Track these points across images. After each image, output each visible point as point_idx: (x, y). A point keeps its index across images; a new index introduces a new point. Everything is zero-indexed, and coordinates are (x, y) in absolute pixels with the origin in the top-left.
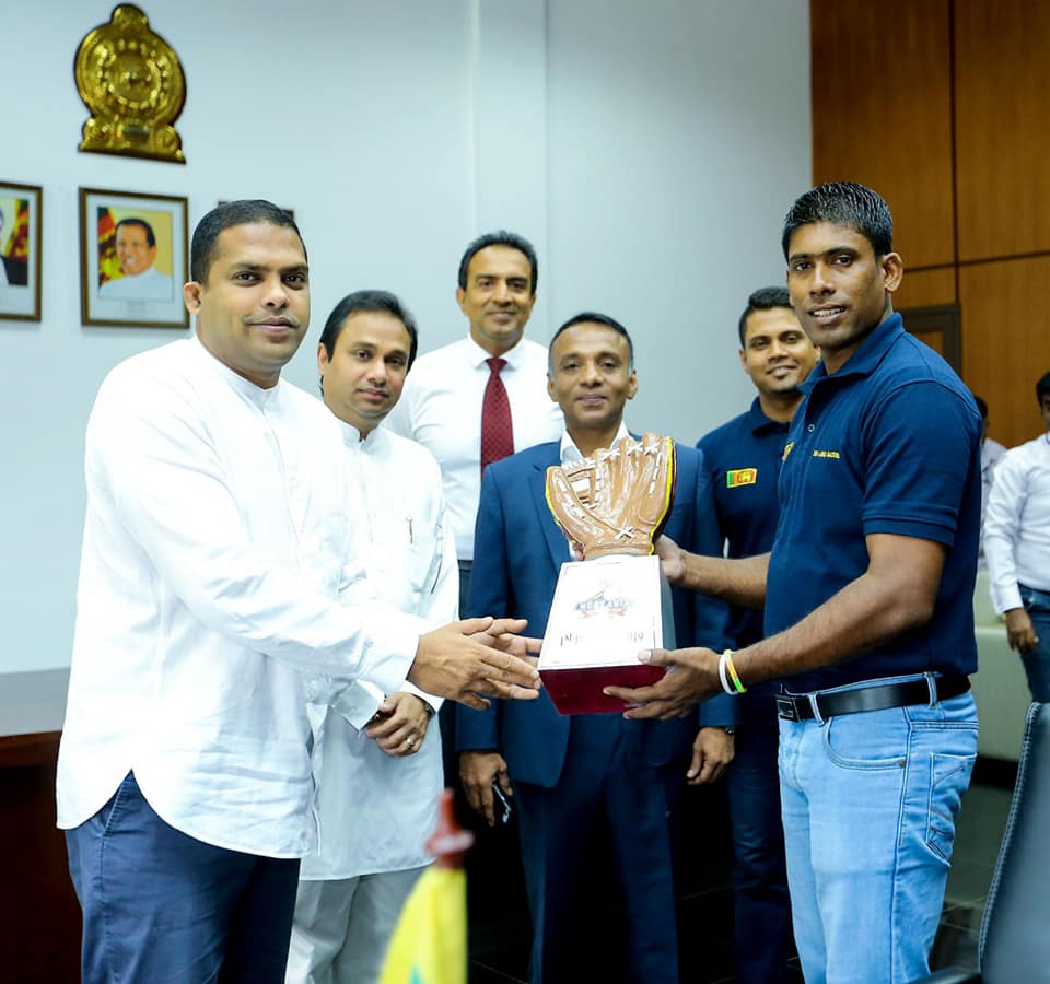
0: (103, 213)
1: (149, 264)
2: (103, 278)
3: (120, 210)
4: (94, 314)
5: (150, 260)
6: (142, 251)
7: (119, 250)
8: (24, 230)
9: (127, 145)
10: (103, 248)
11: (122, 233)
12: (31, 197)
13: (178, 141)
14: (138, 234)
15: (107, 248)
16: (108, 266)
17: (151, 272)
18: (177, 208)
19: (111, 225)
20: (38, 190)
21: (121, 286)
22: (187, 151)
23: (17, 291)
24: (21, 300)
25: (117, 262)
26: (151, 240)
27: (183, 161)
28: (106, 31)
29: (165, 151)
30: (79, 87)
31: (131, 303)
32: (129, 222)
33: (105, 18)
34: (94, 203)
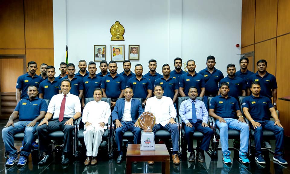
0: (113, 48)
1: (119, 54)
2: (113, 56)
3: (116, 47)
6: (118, 52)
7: (116, 52)
8: (104, 51)
9: (117, 39)
10: (113, 52)
11: (116, 50)
13: (123, 38)
14: (118, 50)
15: (114, 52)
16: (114, 54)
17: (120, 54)
18: (123, 46)
20: (106, 46)
21: (116, 57)
23: (103, 58)
25: (115, 54)
26: (120, 51)
27: (124, 40)
29: (121, 39)
32: (116, 49)
34: (112, 47)
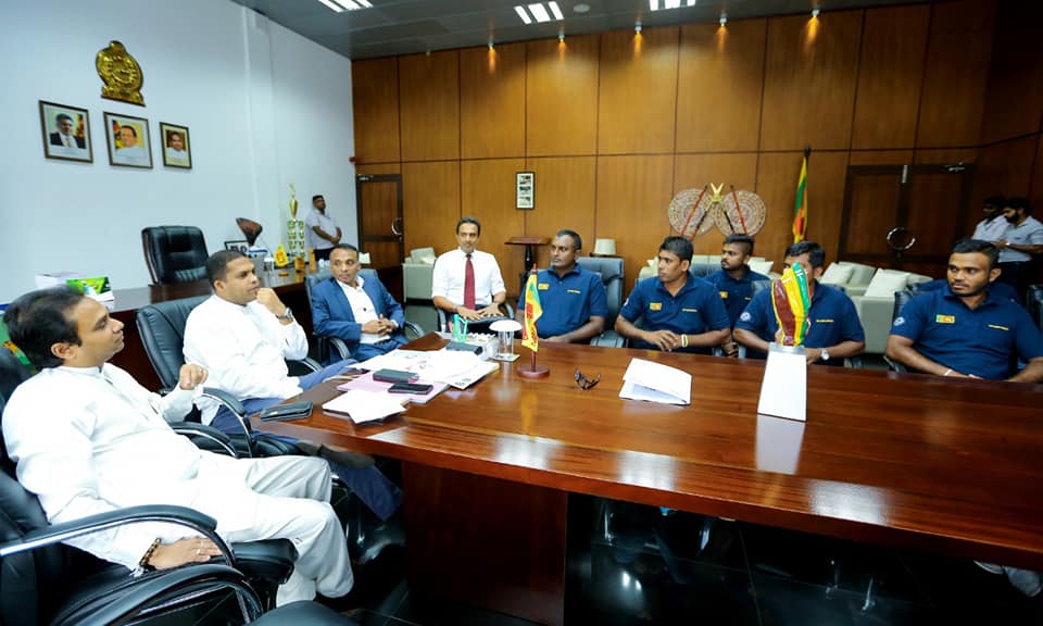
0: (114, 122)
1: (134, 144)
2: (117, 148)
3: (121, 122)
4: (115, 161)
5: (136, 142)
6: (131, 139)
7: (123, 137)
8: (82, 127)
9: (120, 97)
11: (123, 131)
12: (84, 114)
13: (141, 97)
14: (130, 132)
15: (117, 136)
16: (119, 143)
17: (135, 147)
18: (143, 123)
19: (119, 128)
20: (86, 111)
21: (124, 151)
22: (146, 101)
24: (83, 154)
25: (122, 142)
26: (135, 134)
27: (143, 105)
28: (107, 51)
29: (136, 101)
30: (99, 70)
31: (130, 158)
32: (125, 127)
33: (107, 46)
34: (110, 118)
